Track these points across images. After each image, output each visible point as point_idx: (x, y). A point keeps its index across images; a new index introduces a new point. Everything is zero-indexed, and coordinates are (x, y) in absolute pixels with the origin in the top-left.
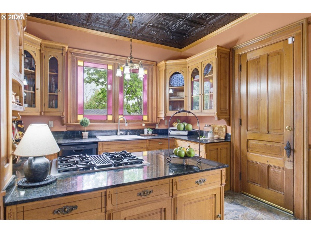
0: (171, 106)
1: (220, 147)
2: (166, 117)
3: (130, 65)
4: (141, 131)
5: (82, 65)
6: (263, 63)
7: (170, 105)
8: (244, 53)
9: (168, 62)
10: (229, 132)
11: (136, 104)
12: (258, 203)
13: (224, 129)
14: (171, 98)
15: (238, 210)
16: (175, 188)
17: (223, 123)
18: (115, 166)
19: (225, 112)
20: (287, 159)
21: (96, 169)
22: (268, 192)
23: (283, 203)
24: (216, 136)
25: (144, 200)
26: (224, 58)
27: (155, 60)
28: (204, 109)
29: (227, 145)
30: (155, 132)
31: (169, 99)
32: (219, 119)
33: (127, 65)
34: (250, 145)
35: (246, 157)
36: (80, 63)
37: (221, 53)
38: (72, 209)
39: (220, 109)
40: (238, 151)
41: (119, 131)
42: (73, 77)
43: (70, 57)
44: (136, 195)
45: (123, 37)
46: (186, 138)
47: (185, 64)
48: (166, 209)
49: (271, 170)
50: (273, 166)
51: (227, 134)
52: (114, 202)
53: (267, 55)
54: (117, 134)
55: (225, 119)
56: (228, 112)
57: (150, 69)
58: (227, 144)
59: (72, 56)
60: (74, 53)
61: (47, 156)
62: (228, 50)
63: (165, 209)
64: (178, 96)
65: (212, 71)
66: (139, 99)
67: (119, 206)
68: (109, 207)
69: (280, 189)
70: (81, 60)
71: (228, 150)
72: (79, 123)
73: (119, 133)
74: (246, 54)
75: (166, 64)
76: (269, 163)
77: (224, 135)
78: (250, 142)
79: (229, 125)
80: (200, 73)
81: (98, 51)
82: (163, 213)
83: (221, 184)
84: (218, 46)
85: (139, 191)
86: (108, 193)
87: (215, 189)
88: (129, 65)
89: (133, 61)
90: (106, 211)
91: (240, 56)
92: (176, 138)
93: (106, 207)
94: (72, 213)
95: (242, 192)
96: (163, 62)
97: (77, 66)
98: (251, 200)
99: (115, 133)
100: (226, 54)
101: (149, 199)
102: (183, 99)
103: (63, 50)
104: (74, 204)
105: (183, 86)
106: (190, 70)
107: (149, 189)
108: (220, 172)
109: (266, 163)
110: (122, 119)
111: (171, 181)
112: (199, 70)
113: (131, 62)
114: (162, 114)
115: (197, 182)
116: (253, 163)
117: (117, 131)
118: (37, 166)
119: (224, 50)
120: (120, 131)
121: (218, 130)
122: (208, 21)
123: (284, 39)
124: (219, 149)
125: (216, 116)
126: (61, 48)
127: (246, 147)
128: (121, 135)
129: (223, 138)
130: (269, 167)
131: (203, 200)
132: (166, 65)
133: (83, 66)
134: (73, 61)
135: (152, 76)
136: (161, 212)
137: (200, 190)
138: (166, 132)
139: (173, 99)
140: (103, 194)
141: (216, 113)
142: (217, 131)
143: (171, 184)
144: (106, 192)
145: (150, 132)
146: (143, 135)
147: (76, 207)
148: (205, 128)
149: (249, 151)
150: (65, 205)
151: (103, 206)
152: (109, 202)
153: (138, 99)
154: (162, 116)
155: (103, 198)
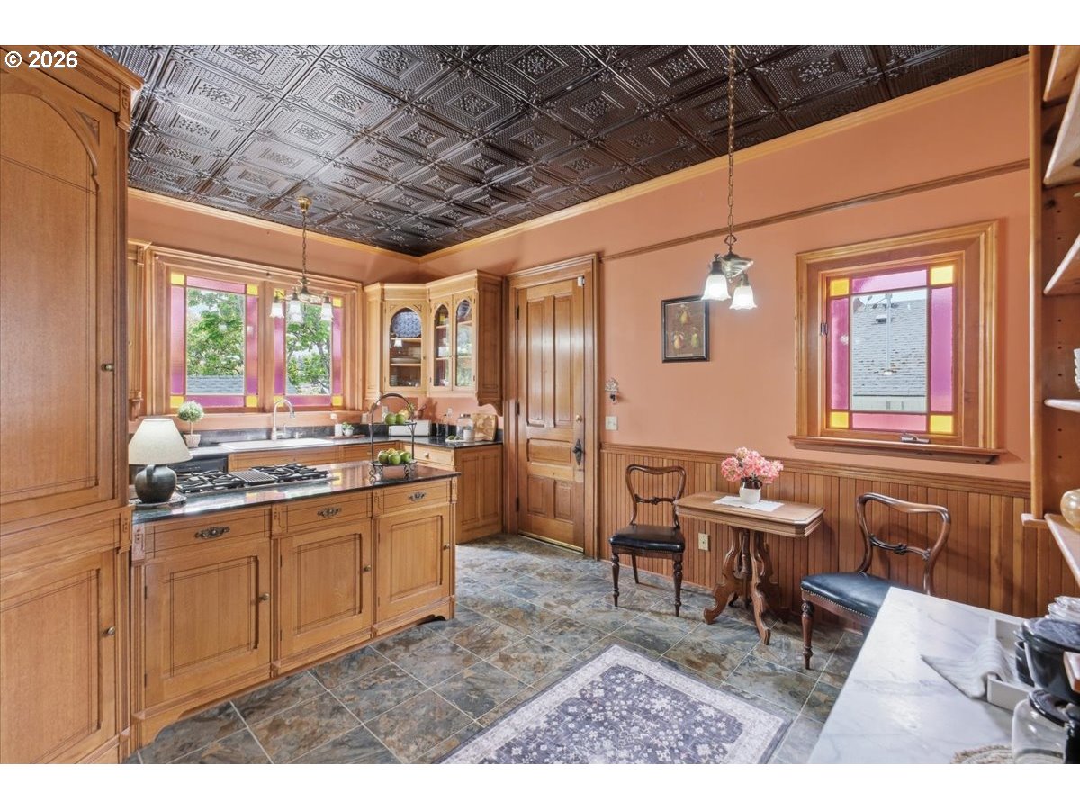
0: (394, 377)
1: (483, 454)
2: (383, 397)
3: (303, 297)
4: (328, 430)
5: (183, 283)
6: (549, 310)
7: (391, 373)
8: (523, 289)
9: (388, 287)
10: (501, 426)
11: (314, 360)
12: (540, 545)
13: (493, 422)
14: (395, 359)
15: (503, 558)
16: (375, 505)
17: (490, 410)
18: (279, 482)
19: (495, 390)
20: (578, 466)
21: (247, 487)
22: (554, 524)
23: (572, 537)
24: (479, 435)
25: (328, 522)
26: (492, 292)
27: (363, 279)
28: (456, 385)
29: (496, 451)
30: (360, 430)
31: (391, 362)
32: (481, 404)
33: (295, 298)
34: (532, 450)
35: (526, 469)
36: (176, 279)
37: (485, 283)
38: (223, 531)
39: (484, 385)
40: (514, 460)
41: (275, 430)
42: (159, 309)
43: (151, 266)
44: (315, 514)
45: (285, 226)
46: (426, 441)
47: (424, 294)
48: (363, 536)
49: (559, 487)
50: (561, 481)
51: (497, 431)
52: (283, 523)
53: (552, 299)
54: (269, 438)
55: (493, 403)
56: (498, 389)
57: (348, 299)
58: (497, 448)
59: (157, 263)
60: (161, 257)
61: (170, 466)
62: (499, 279)
63: (360, 535)
64: (411, 356)
65: (470, 315)
66: (324, 347)
67: (291, 530)
68: (276, 530)
69: (569, 517)
70: (179, 271)
71: (499, 460)
72: (176, 415)
73: (275, 434)
74: (525, 289)
75: (383, 289)
76: (556, 477)
77: (493, 432)
78: (532, 442)
79: (501, 415)
80: (450, 315)
81: (223, 253)
82: (358, 542)
83: (451, 501)
84: (479, 271)
85: (319, 509)
86: (274, 511)
87: (441, 508)
88: (299, 297)
89: (309, 287)
90: (271, 536)
91: (517, 291)
92: (403, 442)
93: (271, 530)
94: (221, 537)
95: (521, 531)
96: (377, 287)
97: (169, 285)
98: (531, 542)
99: (264, 436)
100: (496, 285)
101: (335, 521)
102: (420, 362)
103: (137, 252)
104: (224, 525)
105: (420, 336)
106: (432, 306)
107: (336, 507)
108: (449, 483)
109: (551, 476)
110: (281, 405)
111: (369, 496)
112: (449, 310)
113: (305, 291)
114: (375, 392)
115: (411, 498)
116: (536, 479)
117: (269, 431)
118: (160, 478)
119: (490, 279)
120: (278, 430)
121: (483, 424)
122: (462, 222)
123: (572, 277)
124: (481, 458)
125: (475, 398)
126: (135, 249)
127: (525, 453)
128: (280, 438)
129: (491, 438)
130: (555, 482)
131: (421, 524)
132: (383, 292)
133: (185, 286)
134: (159, 274)
135: (353, 312)
136: (355, 539)
137: (416, 509)
138: (382, 431)
139: (400, 362)
140: (267, 512)
141: (476, 392)
142: (481, 426)
143: (370, 500)
144: (271, 510)
145: (348, 432)
146: (332, 437)
147: (228, 529)
148: (460, 420)
149: (530, 459)
150: (213, 526)
151: (267, 528)
152: (275, 522)
153: (319, 346)
154: (374, 396)
155: (267, 517)
